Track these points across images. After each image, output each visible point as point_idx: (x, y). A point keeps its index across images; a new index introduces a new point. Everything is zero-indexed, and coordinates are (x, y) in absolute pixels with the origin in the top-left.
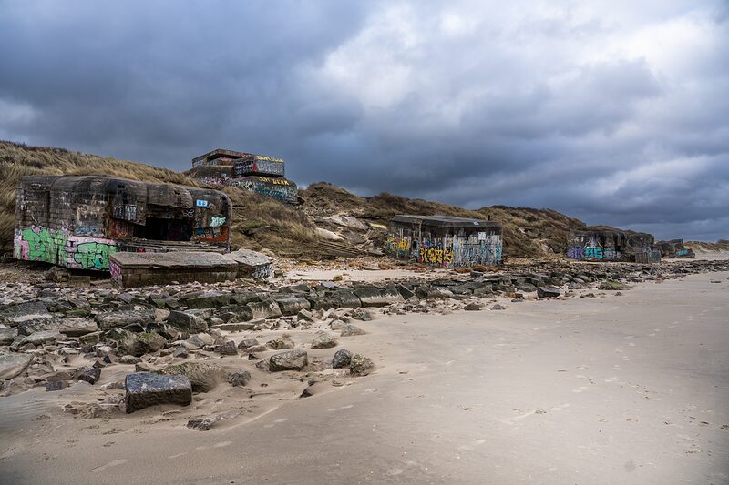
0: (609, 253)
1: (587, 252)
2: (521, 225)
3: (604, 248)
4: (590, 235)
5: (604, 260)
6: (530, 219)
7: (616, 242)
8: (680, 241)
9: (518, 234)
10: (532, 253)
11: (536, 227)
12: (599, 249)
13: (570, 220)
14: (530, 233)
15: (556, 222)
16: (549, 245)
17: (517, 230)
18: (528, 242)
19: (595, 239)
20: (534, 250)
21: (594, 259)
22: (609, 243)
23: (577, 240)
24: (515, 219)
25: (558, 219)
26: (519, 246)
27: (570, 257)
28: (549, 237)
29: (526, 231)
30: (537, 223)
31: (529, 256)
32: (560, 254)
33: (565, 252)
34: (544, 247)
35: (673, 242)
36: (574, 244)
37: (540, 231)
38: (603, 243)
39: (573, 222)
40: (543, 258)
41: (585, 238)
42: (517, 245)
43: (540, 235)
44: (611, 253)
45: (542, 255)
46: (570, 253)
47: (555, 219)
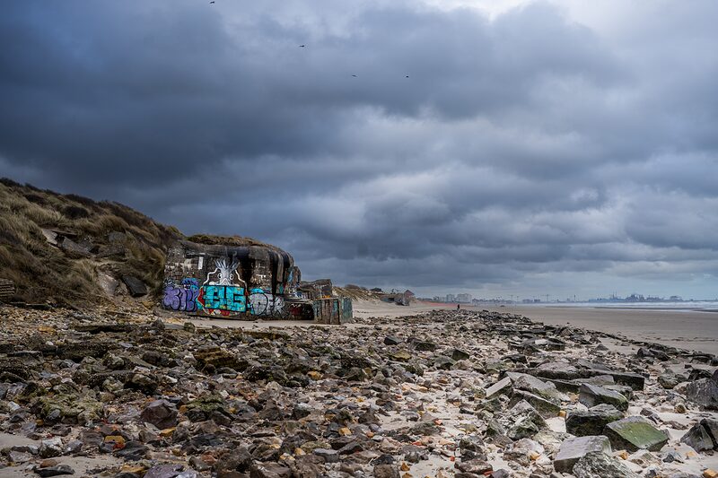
0: (260, 299)
1: (210, 296)
2: (49, 224)
3: (249, 286)
4: (218, 255)
5: (247, 315)
6: (72, 213)
7: (274, 272)
8: (328, 282)
9: (34, 243)
10: (70, 297)
11: (86, 230)
12: (238, 290)
13: (161, 228)
14: (69, 245)
15: (133, 227)
16: (119, 276)
17: (33, 233)
18: (63, 265)
19: (230, 263)
20: (77, 287)
21: (226, 314)
22: (260, 276)
23: (187, 264)
24: (34, 208)
25: (137, 224)
26: (34, 275)
27: (169, 308)
28: (119, 256)
29: (59, 238)
30: (87, 222)
31: (60, 304)
32: (146, 300)
33: (159, 293)
34: (105, 282)
35: (318, 283)
36: (180, 276)
37: (97, 241)
38: (247, 275)
39: (168, 233)
40: (102, 309)
41: (207, 260)
42: (24, 269)
43: (95, 251)
44: (263, 299)
45: (98, 301)
46: (170, 298)
47: (130, 223)
